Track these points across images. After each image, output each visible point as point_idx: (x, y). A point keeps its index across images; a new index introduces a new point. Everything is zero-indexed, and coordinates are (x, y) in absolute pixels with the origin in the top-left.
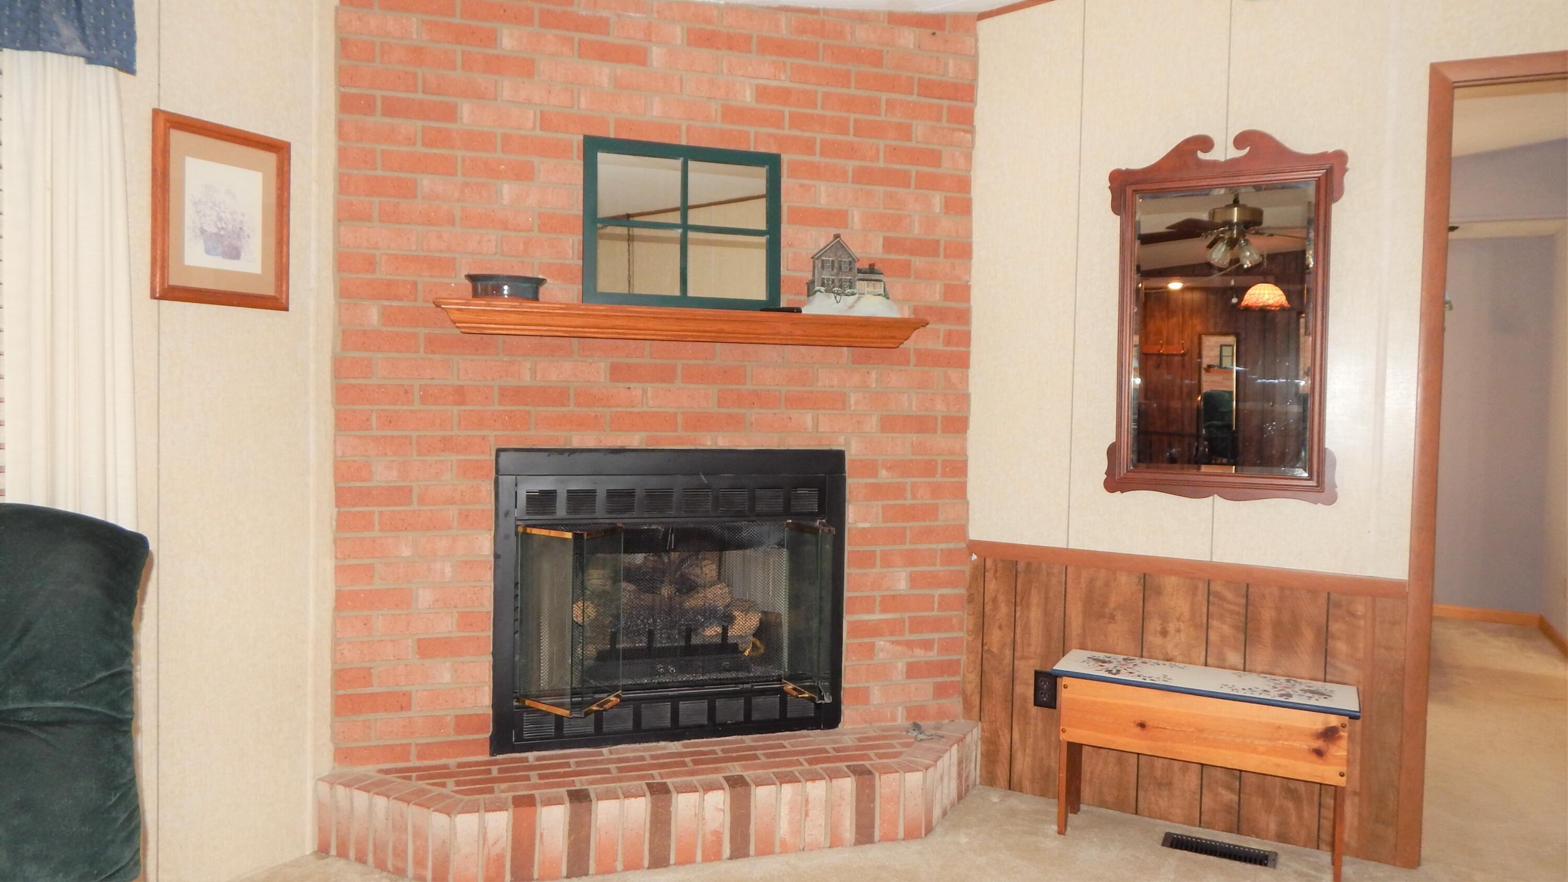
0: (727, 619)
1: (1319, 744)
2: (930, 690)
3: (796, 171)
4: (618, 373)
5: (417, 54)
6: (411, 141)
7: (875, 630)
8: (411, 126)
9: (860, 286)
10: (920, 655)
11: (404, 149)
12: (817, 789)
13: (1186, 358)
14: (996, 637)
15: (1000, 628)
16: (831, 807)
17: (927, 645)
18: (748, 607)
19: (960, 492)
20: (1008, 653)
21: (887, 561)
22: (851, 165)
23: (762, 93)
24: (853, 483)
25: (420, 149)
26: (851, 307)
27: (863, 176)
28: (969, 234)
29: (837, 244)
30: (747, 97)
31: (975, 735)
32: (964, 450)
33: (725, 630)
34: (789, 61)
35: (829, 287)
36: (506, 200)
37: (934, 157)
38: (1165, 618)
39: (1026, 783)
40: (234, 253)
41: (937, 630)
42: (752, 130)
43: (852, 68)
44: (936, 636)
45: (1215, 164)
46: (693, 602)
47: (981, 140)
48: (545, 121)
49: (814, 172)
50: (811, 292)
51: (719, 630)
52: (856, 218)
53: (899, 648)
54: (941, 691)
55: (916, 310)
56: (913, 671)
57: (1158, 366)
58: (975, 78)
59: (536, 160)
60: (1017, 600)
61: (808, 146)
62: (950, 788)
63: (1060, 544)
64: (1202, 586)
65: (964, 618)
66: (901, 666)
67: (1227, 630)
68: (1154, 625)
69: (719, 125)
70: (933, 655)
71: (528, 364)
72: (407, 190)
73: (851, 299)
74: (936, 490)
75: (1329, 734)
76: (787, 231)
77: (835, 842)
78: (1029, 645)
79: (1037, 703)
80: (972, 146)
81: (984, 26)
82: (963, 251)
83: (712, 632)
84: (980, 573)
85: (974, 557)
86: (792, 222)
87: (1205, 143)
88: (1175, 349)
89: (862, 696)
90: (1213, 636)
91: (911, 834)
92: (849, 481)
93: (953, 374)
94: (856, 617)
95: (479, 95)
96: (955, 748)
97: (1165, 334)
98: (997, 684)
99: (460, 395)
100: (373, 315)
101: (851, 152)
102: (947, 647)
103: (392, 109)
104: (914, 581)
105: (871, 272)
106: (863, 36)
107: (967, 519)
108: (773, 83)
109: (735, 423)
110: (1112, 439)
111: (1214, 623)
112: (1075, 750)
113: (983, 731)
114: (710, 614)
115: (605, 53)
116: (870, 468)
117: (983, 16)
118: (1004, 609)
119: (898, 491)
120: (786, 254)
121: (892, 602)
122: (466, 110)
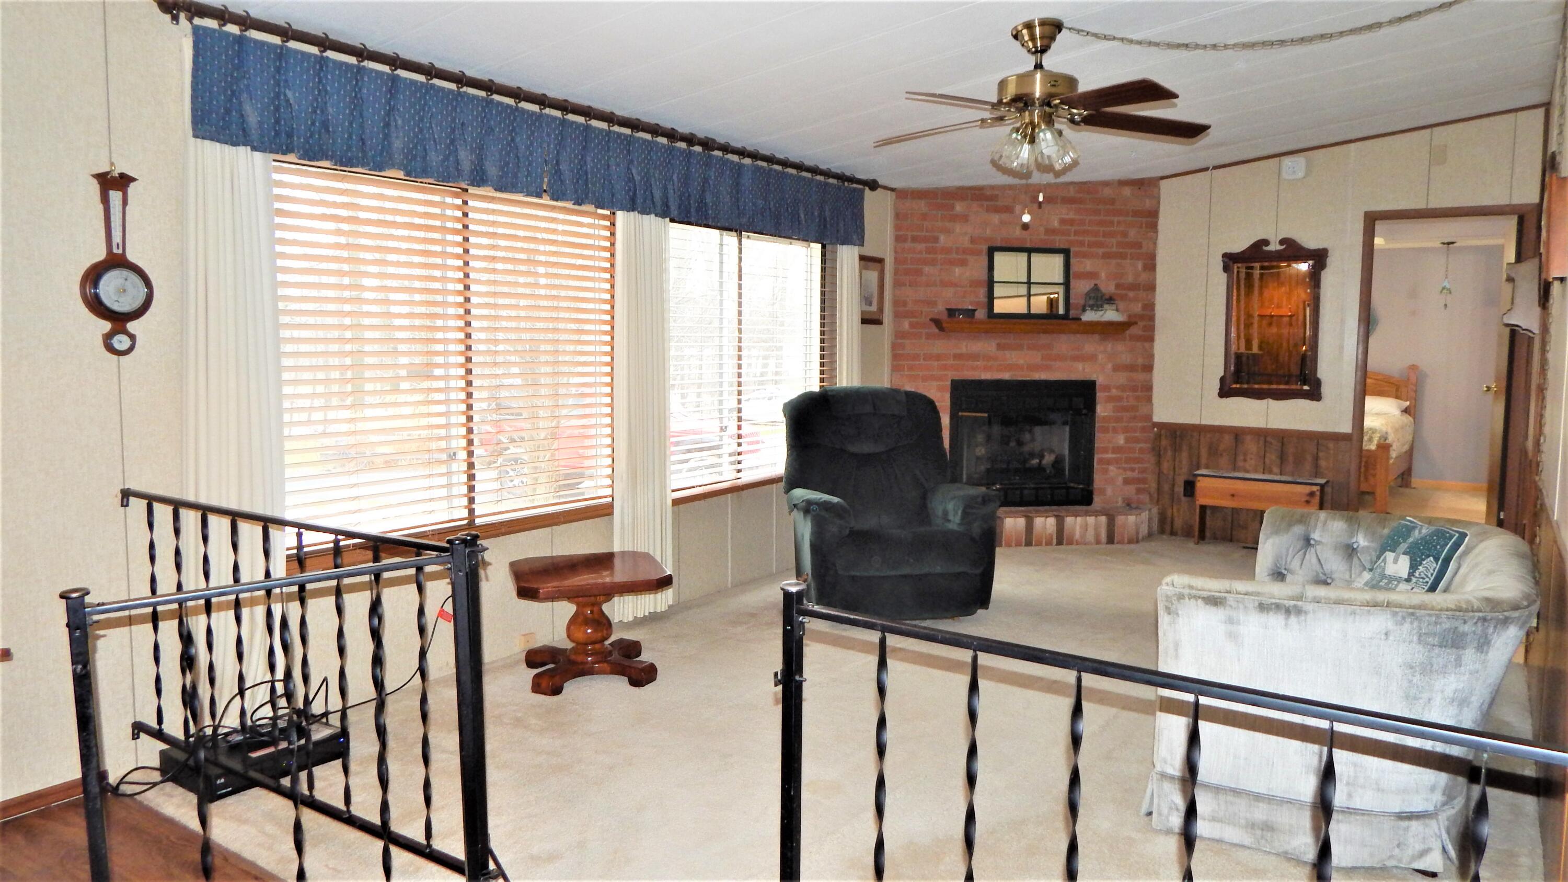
0: (1042, 457)
1: (1307, 498)
2: (1134, 491)
3: (1077, 254)
4: (1000, 347)
5: (924, 217)
6: (920, 252)
7: (1109, 462)
8: (921, 246)
9: (1106, 306)
10: (1129, 474)
11: (918, 256)
12: (1091, 520)
13: (1294, 318)
14: (1166, 466)
15: (1168, 461)
16: (1096, 528)
17: (1133, 470)
18: (1051, 451)
19: (1149, 399)
20: (1171, 473)
21: (1115, 430)
22: (1101, 251)
23: (1063, 221)
24: (1100, 395)
25: (924, 255)
26: (1102, 316)
27: (1107, 256)
28: (1155, 279)
29: (1096, 288)
30: (1056, 224)
31: (1155, 510)
32: (1151, 380)
33: (1040, 461)
34: (1073, 206)
35: (1092, 307)
36: (957, 274)
37: (1138, 245)
38: (1245, 455)
39: (1179, 533)
40: (870, 304)
41: (1138, 463)
42: (1057, 238)
43: (1101, 207)
44: (1136, 466)
45: (1271, 252)
46: (1026, 449)
47: (1161, 237)
48: (973, 240)
49: (1085, 255)
50: (1084, 310)
51: (1038, 461)
52: (1103, 275)
53: (1121, 471)
54: (1139, 491)
55: (1130, 316)
56: (1127, 482)
57: (1270, 324)
58: (1159, 207)
59: (968, 257)
60: (1176, 449)
61: (1082, 244)
62: (1144, 530)
63: (1197, 422)
64: (1262, 438)
65: (1150, 459)
66: (1120, 479)
67: (1273, 457)
68: (1241, 457)
69: (1043, 237)
70: (1135, 474)
71: (964, 344)
72: (919, 272)
73: (1101, 313)
74: (1137, 398)
75: (1312, 494)
76: (1073, 283)
77: (1098, 542)
78: (1181, 468)
79: (1185, 495)
80: (1157, 239)
81: (1163, 183)
82: (1152, 288)
83: (1035, 462)
84: (1158, 437)
85: (1156, 429)
86: (1073, 278)
87: (1266, 242)
88: (1285, 311)
89: (1103, 491)
90: (1267, 460)
91: (1130, 542)
92: (1098, 394)
93: (1147, 345)
94: (1100, 456)
95: (948, 231)
96: (1147, 512)
97: (1276, 301)
98: (1166, 487)
99: (938, 357)
100: (906, 325)
101: (1100, 245)
102: (1143, 471)
103: (915, 239)
104: (1127, 440)
105: (1110, 300)
106: (1107, 192)
107: (1152, 412)
108: (1067, 217)
109: (1048, 368)
110: (1222, 374)
111: (1268, 455)
112: (1203, 508)
113: (1159, 509)
114: (1032, 455)
115: (997, 210)
116: (1107, 388)
117: (1163, 178)
118: (1170, 453)
119: (1119, 399)
120: (1072, 292)
121: (1118, 449)
122: (942, 238)
